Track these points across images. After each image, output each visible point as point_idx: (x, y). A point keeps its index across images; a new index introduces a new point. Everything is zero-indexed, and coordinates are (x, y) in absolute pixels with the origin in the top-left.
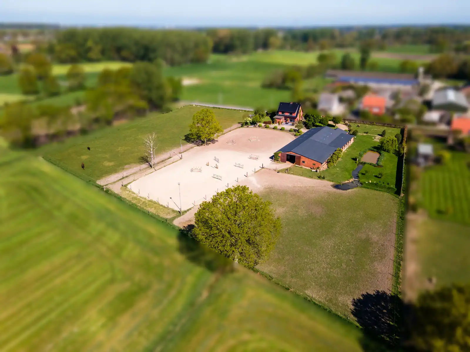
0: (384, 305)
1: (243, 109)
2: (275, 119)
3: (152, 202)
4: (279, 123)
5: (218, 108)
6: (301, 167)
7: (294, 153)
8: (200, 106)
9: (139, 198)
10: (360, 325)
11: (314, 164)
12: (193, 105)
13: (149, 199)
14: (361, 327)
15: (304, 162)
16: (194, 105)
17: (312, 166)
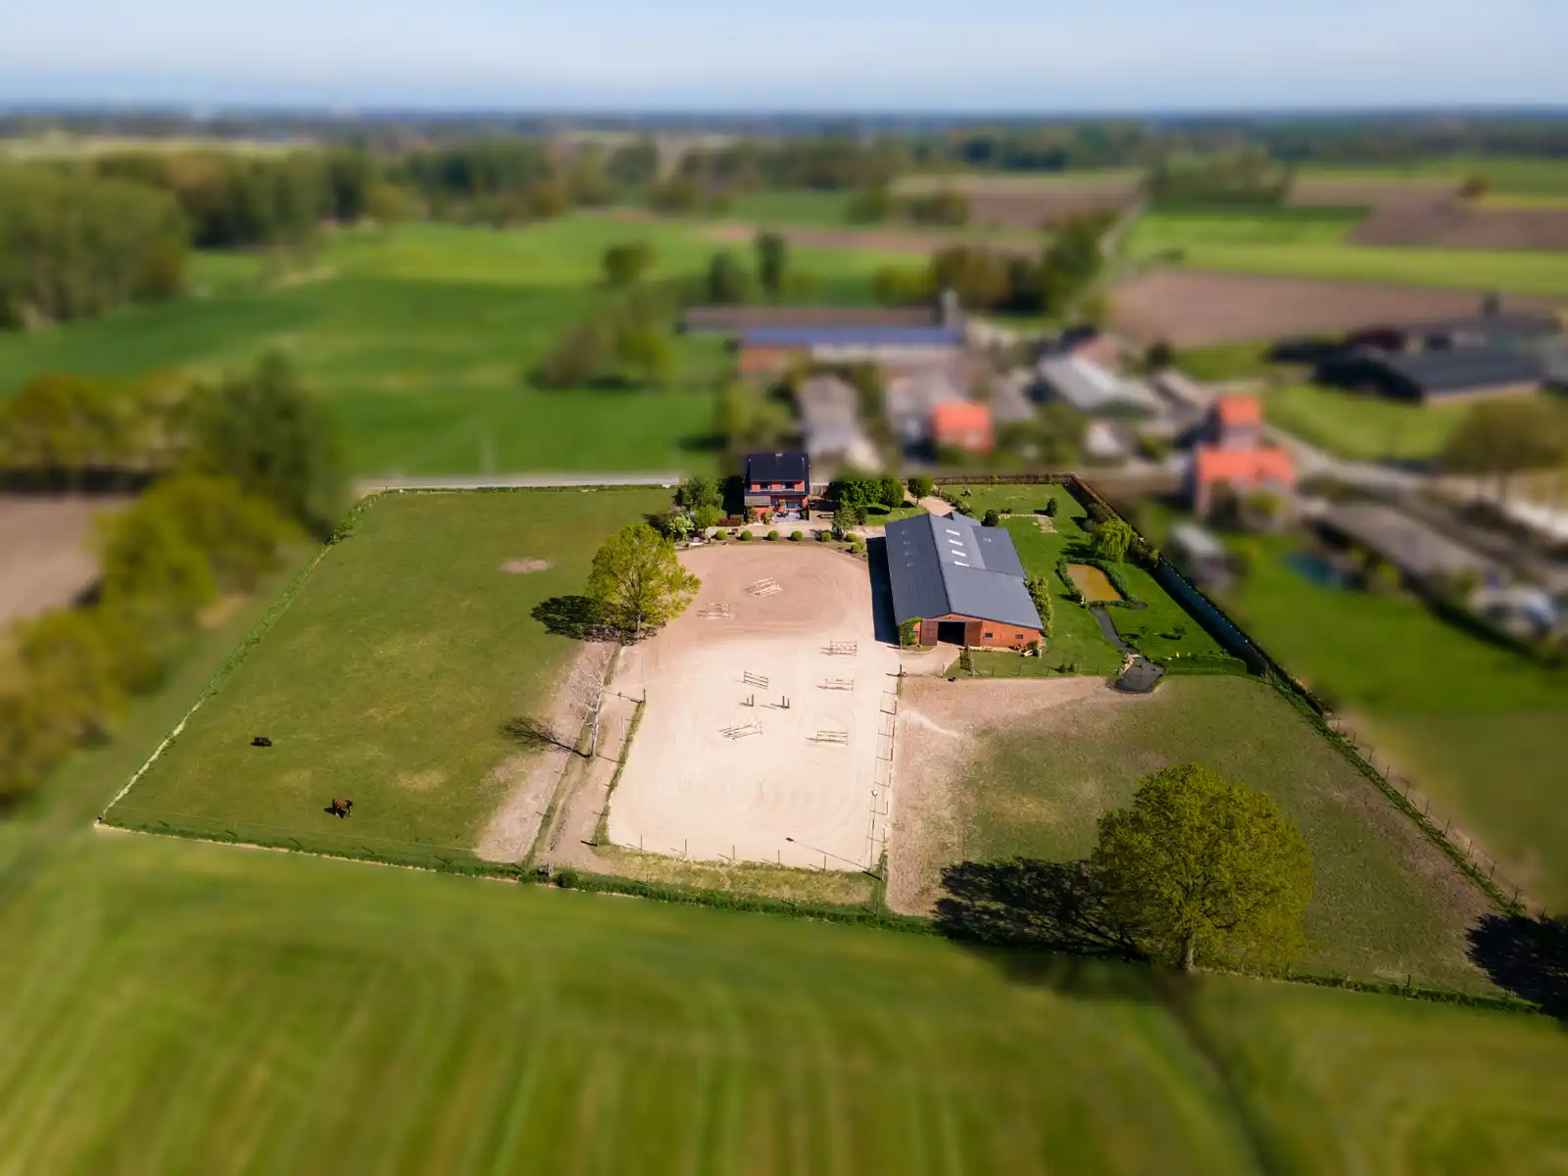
0: (1520, 943)
1: (592, 483)
2: (750, 508)
3: (755, 868)
4: (763, 517)
5: (501, 489)
6: (986, 651)
7: (961, 617)
8: (424, 490)
9: (699, 867)
10: (1533, 1001)
11: (1021, 637)
12: (397, 491)
13: (738, 863)
14: (1539, 1005)
15: (989, 635)
16: (401, 491)
17: (1014, 642)
